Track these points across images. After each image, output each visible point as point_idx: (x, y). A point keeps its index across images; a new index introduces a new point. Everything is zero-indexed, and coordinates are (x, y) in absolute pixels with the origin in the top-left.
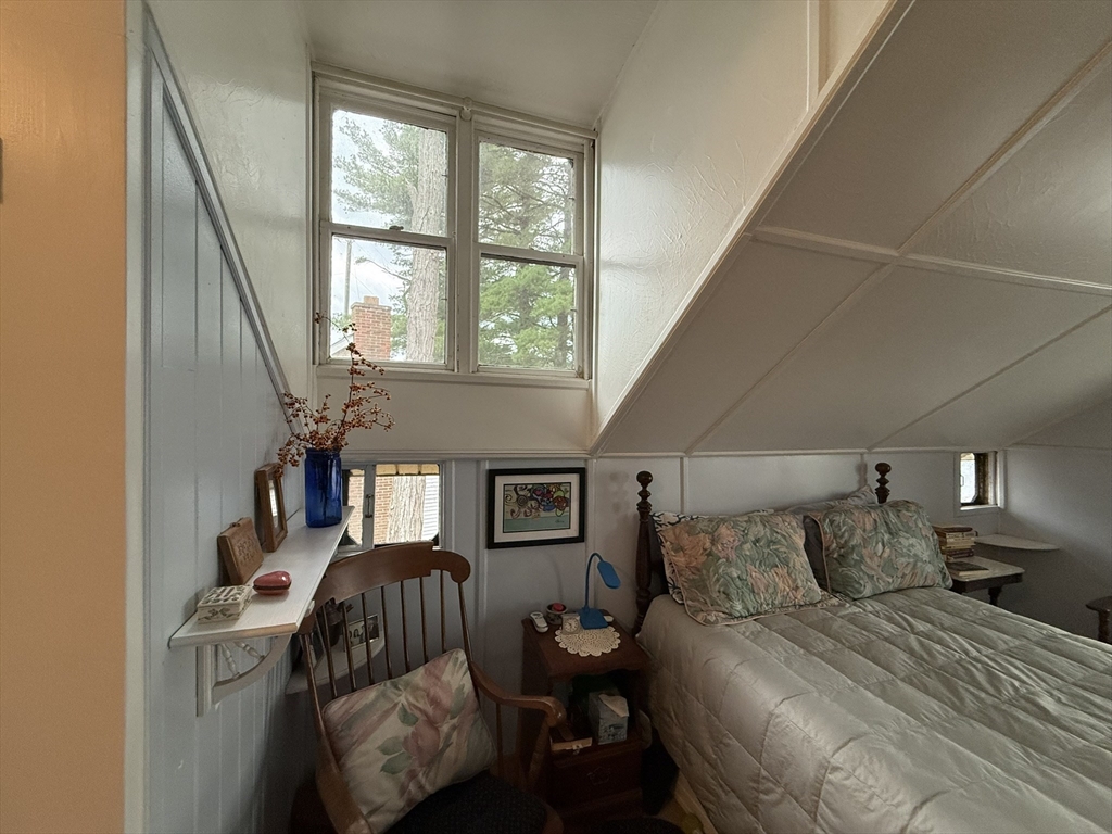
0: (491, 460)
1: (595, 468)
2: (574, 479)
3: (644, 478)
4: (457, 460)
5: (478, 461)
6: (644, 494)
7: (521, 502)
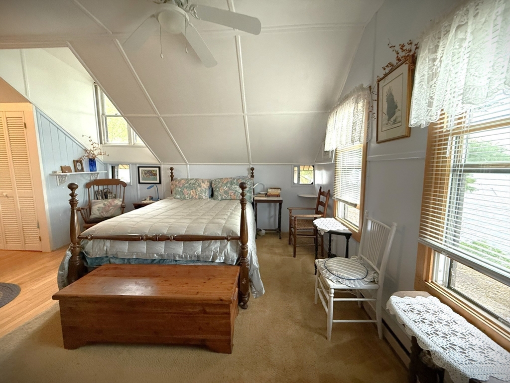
0: (139, 164)
1: (162, 167)
2: (158, 169)
3: (172, 169)
4: (132, 164)
5: (136, 164)
6: (172, 173)
7: (146, 174)
